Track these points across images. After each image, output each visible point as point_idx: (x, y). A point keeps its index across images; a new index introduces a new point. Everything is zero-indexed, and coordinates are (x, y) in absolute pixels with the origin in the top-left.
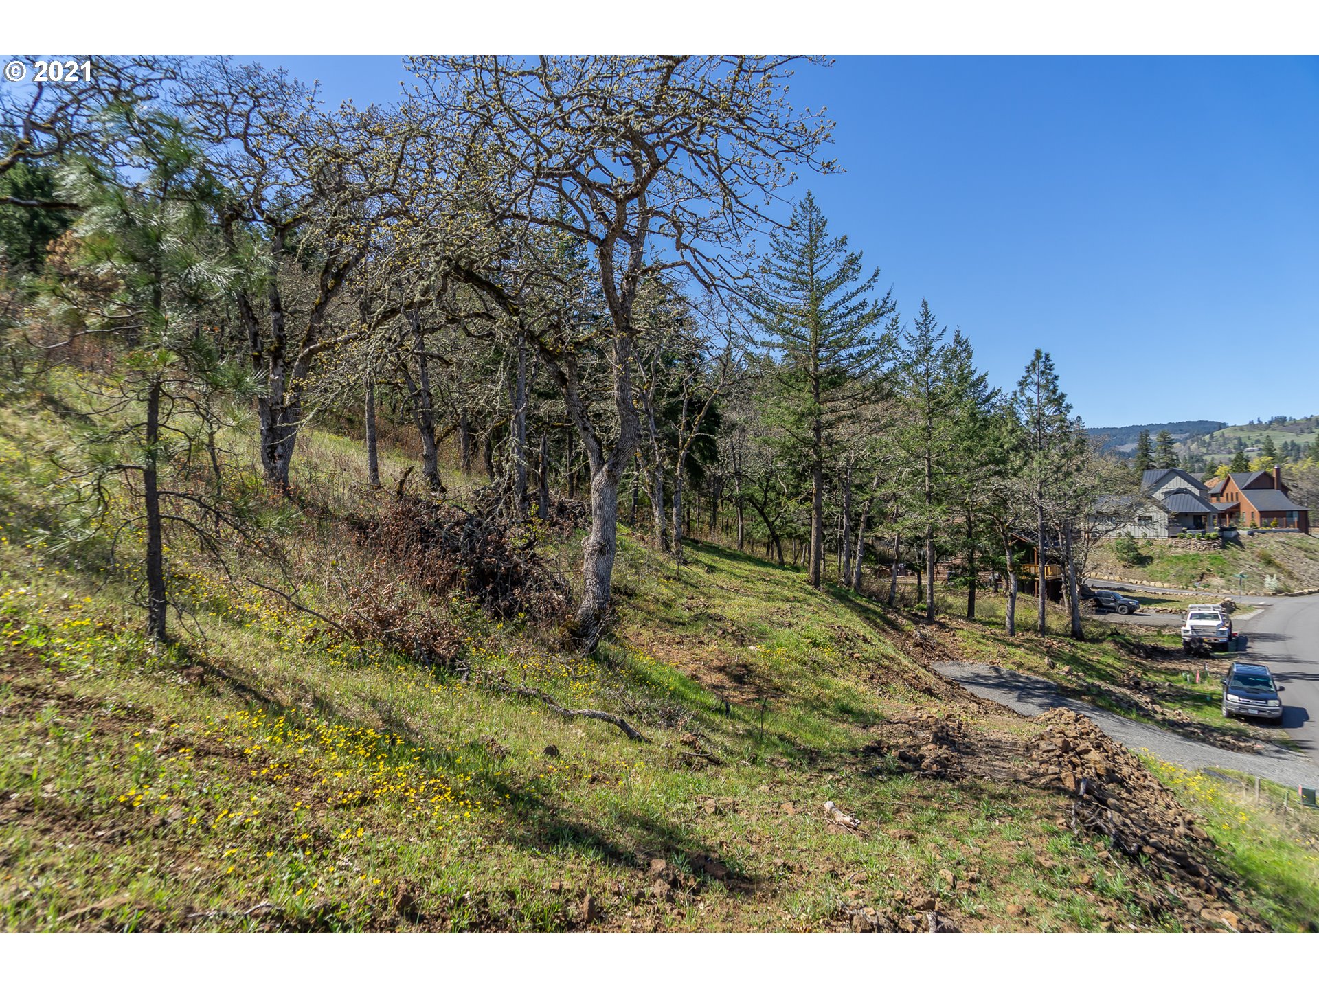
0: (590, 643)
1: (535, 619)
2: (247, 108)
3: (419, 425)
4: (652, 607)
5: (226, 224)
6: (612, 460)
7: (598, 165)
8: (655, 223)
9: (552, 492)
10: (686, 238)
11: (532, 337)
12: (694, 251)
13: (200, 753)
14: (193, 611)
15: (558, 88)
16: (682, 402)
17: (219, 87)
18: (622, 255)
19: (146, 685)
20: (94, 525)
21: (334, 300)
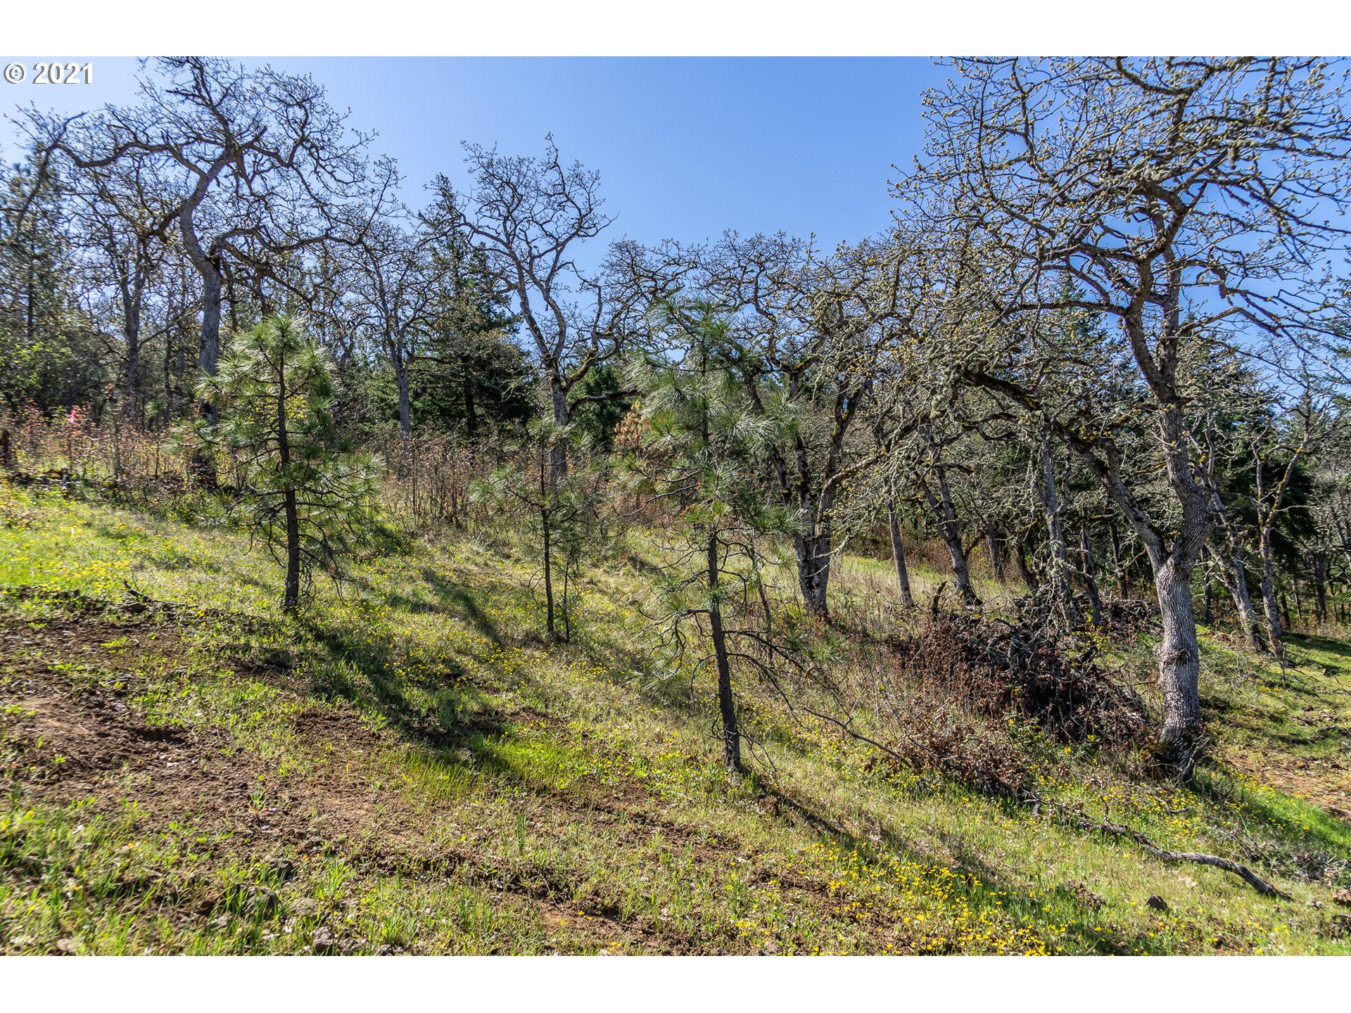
0: (1182, 770)
1: (1108, 742)
2: (754, 275)
3: (946, 538)
4: (1255, 722)
5: (749, 380)
6: (1178, 551)
7: (1107, 230)
8: (1188, 274)
9: (1102, 593)
10: (1231, 282)
11: (1060, 429)
12: (1244, 294)
13: (786, 885)
14: (761, 742)
15: (1049, 166)
16: (1253, 470)
17: (730, 264)
18: (1153, 320)
19: (731, 813)
20: (676, 664)
21: (849, 429)
